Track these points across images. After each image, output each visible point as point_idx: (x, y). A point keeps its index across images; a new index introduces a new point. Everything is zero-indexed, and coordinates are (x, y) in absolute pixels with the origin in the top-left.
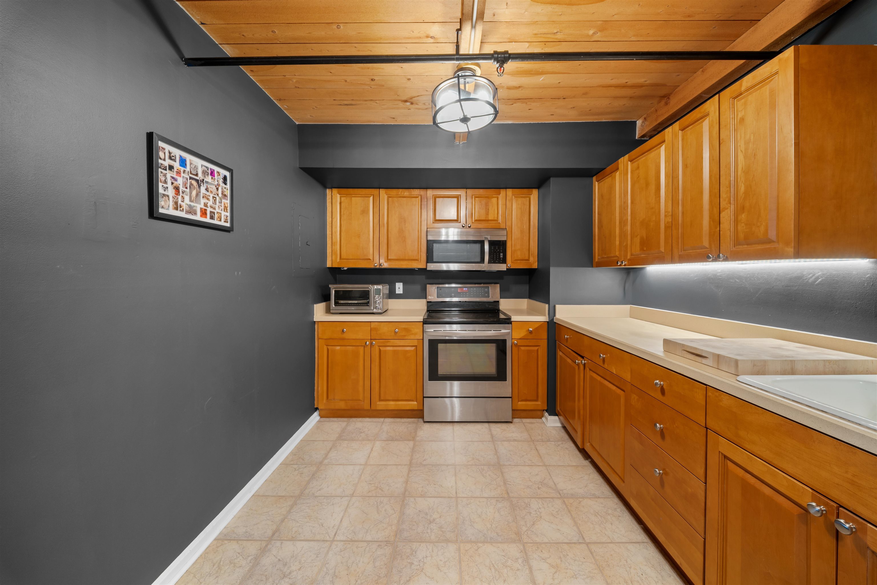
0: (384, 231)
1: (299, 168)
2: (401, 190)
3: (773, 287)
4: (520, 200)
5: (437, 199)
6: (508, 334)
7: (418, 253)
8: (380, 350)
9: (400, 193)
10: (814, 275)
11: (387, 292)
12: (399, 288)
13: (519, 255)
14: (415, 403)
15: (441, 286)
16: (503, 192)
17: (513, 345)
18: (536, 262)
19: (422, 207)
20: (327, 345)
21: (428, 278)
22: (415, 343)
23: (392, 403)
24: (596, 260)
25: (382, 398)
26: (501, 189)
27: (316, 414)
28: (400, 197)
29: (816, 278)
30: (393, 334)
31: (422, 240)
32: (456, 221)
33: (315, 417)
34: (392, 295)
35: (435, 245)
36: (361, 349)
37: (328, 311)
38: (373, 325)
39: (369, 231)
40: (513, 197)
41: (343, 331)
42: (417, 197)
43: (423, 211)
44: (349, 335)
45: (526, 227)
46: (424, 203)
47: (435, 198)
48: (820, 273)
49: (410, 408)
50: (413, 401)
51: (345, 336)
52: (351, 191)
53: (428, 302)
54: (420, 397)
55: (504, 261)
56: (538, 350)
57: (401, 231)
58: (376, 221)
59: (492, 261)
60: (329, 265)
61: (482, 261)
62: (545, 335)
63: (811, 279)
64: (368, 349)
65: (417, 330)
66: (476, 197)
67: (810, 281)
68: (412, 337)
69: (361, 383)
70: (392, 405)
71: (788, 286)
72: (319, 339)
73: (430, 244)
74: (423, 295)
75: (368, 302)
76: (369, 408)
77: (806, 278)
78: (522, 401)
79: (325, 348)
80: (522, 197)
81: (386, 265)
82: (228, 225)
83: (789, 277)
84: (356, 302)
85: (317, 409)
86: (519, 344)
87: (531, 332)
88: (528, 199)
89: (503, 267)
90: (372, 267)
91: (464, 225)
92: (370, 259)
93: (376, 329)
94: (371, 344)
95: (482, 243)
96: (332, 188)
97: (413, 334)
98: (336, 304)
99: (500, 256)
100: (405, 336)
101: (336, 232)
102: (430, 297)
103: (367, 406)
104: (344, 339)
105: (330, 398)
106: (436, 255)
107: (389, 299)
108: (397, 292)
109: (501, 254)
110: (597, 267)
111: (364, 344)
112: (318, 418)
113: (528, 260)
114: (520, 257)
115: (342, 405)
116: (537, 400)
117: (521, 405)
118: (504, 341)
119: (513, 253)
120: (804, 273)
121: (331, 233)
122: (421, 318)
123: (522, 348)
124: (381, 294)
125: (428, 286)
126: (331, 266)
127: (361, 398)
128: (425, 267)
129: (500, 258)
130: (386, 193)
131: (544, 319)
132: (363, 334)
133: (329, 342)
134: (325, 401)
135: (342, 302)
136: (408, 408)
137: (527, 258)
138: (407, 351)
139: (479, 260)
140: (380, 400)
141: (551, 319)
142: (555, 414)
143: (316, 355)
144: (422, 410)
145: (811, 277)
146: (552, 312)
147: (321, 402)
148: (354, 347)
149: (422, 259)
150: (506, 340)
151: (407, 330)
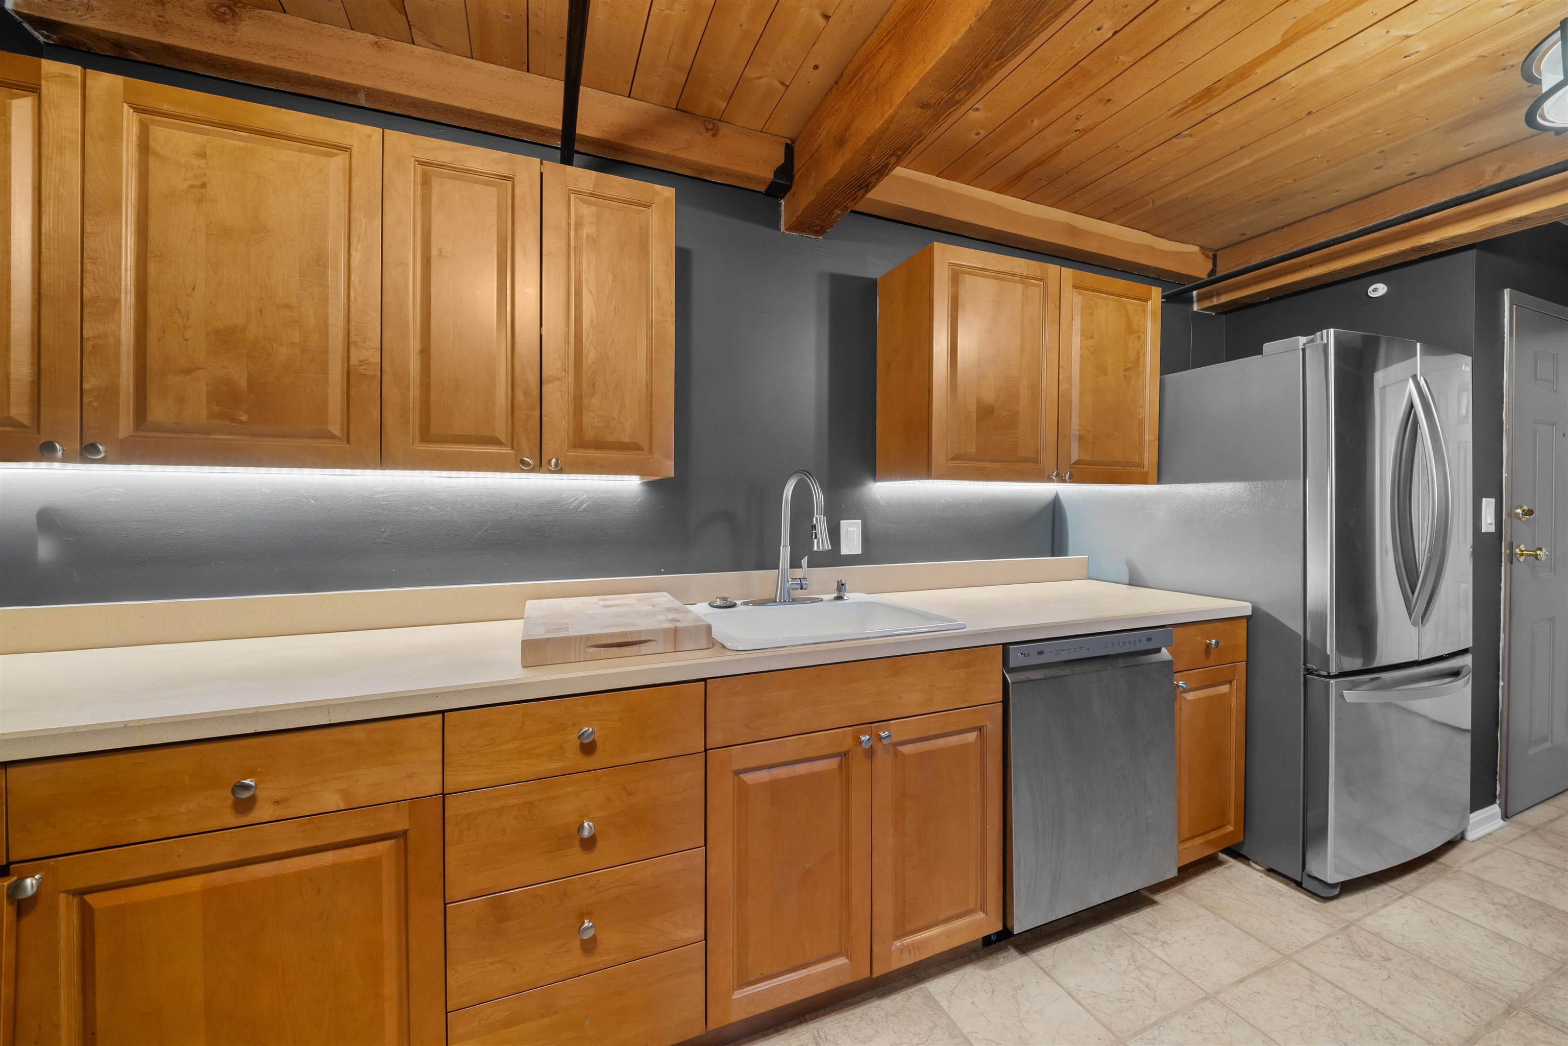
3: (511, 518)
10: (576, 500)
29: (579, 503)
48: (585, 496)
63: (573, 504)
67: (571, 507)
71: (537, 516)
77: (565, 502)
83: (540, 501)
120: (563, 496)
145: (573, 502)
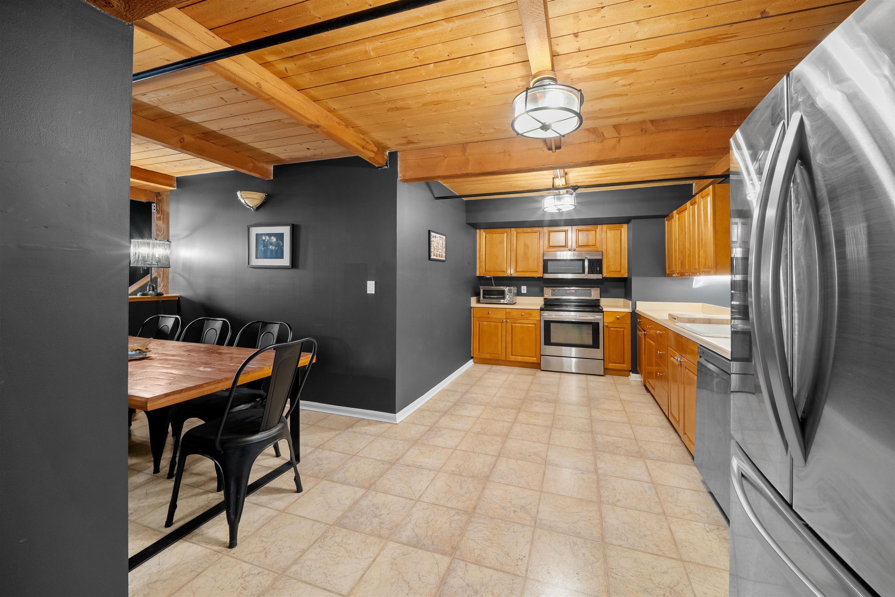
0: (514, 254)
1: (467, 223)
2: (525, 228)
4: (613, 232)
5: (551, 233)
6: (600, 319)
7: (537, 267)
8: (512, 326)
9: (525, 230)
11: (516, 292)
12: (524, 289)
13: (613, 268)
14: (535, 359)
15: (554, 288)
16: (600, 227)
17: (605, 326)
18: (626, 273)
19: (540, 238)
20: (479, 321)
21: (544, 283)
22: (535, 322)
23: (519, 357)
24: (667, 273)
25: (513, 354)
26: (598, 225)
27: (472, 360)
28: (525, 233)
30: (520, 316)
31: (540, 259)
32: (565, 246)
33: (471, 362)
34: (519, 294)
35: (549, 262)
36: (500, 324)
37: (478, 301)
38: (507, 310)
39: (504, 254)
40: (608, 230)
41: (489, 313)
42: (536, 232)
43: (540, 241)
44: (492, 316)
45: (618, 250)
46: (542, 235)
47: (549, 232)
49: (532, 361)
50: (533, 357)
51: (490, 316)
52: (492, 230)
53: (545, 299)
54: (538, 354)
55: (601, 272)
56: (624, 331)
57: (525, 254)
58: (509, 248)
59: (591, 272)
60: (478, 275)
61: (583, 272)
62: (629, 321)
64: (504, 324)
65: (537, 314)
66: (579, 231)
68: (533, 318)
69: (500, 344)
70: (520, 359)
72: (474, 317)
73: (546, 263)
74: (541, 294)
75: (504, 297)
76: (505, 359)
78: (612, 363)
79: (478, 323)
80: (614, 230)
81: (514, 275)
82: (445, 259)
84: (496, 297)
85: (472, 358)
86: (609, 326)
87: (618, 319)
88: (620, 230)
89: (599, 276)
90: (506, 276)
91: (570, 249)
92: (504, 271)
93: (509, 313)
94: (506, 321)
95: (583, 260)
96: (480, 229)
97: (533, 317)
98: (484, 297)
99: (597, 269)
100: (528, 318)
101: (482, 255)
102: (546, 296)
103: (503, 358)
104: (489, 318)
105: (480, 351)
106: (550, 269)
107: (517, 296)
108: (523, 292)
109: (598, 268)
110: (668, 277)
111: (502, 321)
112: (473, 363)
113: (620, 272)
114: (613, 270)
115: (488, 356)
116: (623, 363)
117: (611, 366)
118: (598, 324)
119: (608, 267)
121: (479, 255)
122: (539, 307)
123: (612, 329)
124: (513, 293)
125: (544, 288)
126: (479, 275)
127: (500, 353)
128: (542, 276)
129: (597, 270)
130: (515, 230)
131: (629, 310)
132: (501, 315)
133: (480, 319)
134: (477, 353)
135: (487, 296)
136: (530, 361)
137: (619, 270)
138: (530, 327)
139: (581, 272)
140: (512, 355)
141: (633, 310)
142: (637, 373)
143: (472, 327)
144: (540, 364)
146: (634, 306)
147: (475, 353)
148: (495, 323)
149: (540, 271)
150: (599, 323)
151: (530, 314)
